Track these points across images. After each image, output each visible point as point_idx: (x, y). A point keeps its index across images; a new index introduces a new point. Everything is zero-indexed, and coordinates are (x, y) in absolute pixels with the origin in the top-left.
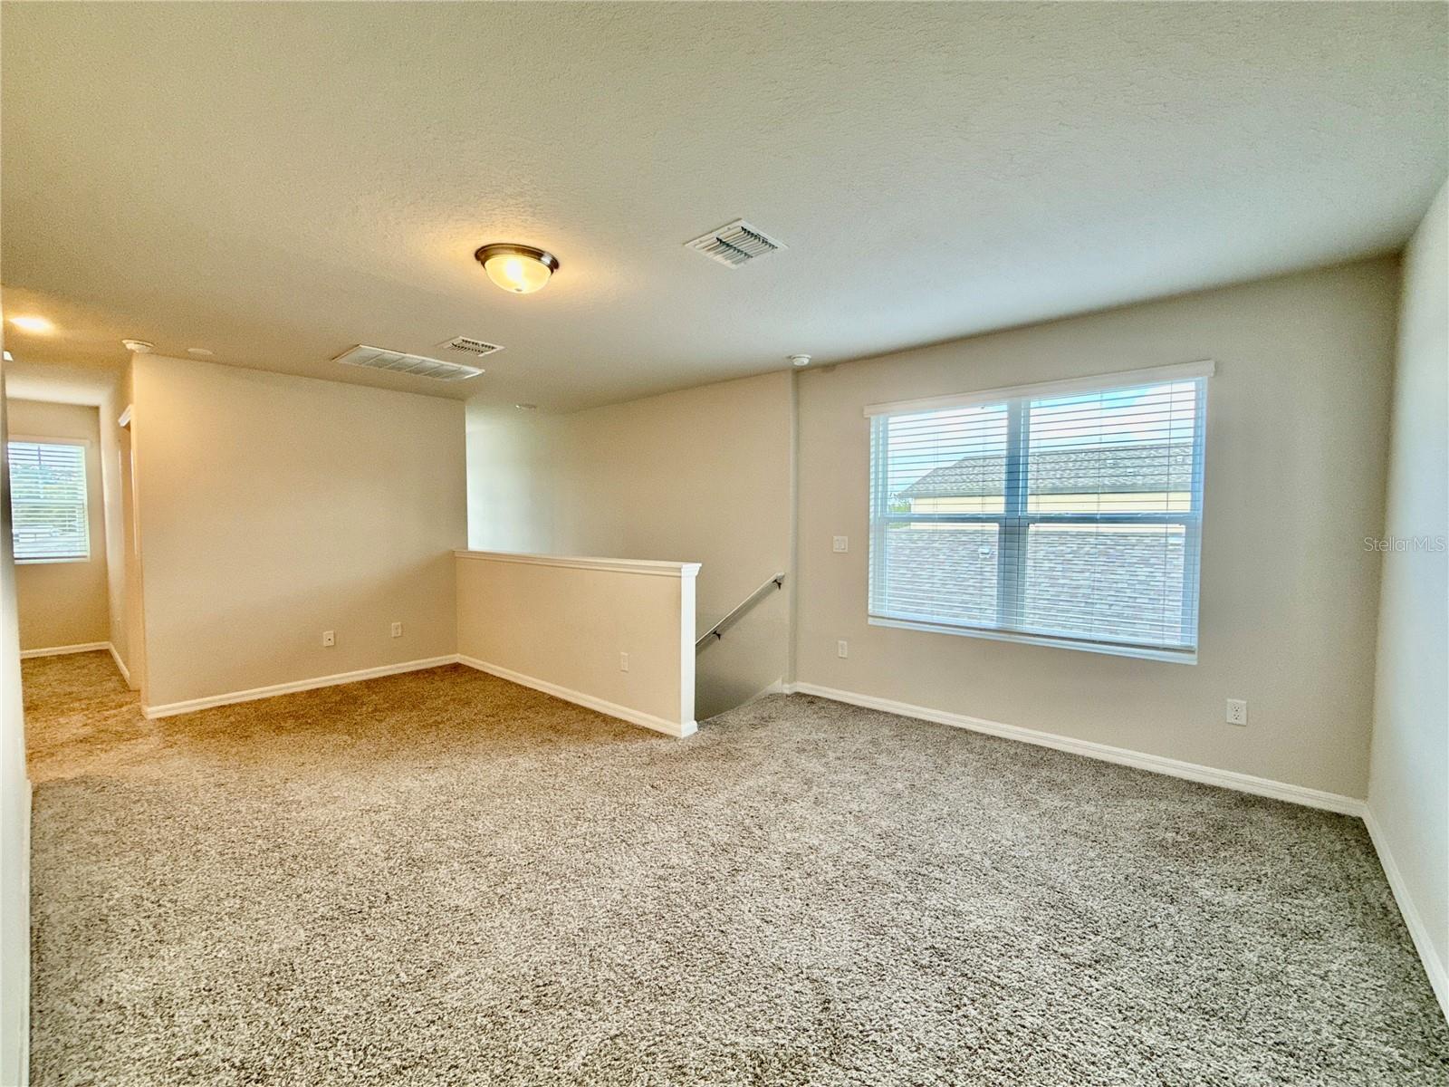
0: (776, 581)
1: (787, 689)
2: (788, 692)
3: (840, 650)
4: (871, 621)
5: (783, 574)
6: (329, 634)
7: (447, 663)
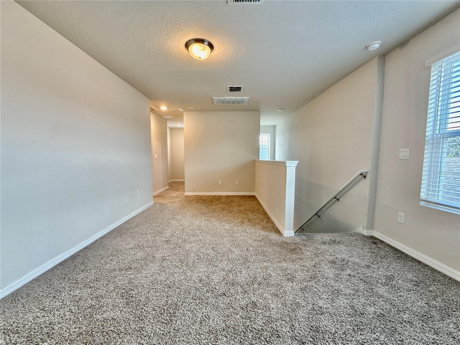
0: (361, 174)
1: (366, 233)
2: (365, 234)
3: (399, 218)
4: (422, 203)
5: (367, 171)
6: (220, 181)
7: (250, 195)
